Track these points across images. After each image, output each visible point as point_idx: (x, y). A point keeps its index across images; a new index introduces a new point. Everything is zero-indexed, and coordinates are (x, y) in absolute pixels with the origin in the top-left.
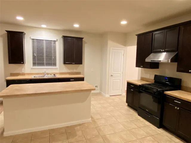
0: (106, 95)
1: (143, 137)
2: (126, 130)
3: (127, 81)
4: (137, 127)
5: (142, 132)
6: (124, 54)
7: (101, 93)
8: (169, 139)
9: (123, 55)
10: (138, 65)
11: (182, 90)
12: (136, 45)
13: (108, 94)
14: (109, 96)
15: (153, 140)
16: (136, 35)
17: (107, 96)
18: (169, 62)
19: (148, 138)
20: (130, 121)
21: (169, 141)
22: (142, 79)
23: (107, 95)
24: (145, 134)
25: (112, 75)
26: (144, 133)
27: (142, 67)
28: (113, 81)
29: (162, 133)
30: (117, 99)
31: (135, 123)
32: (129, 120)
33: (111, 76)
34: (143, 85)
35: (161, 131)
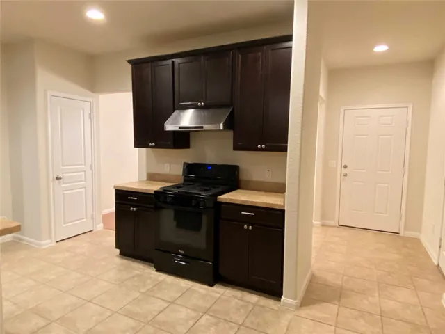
0: (43, 243)
1: (191, 323)
2: (143, 324)
3: (115, 187)
4: (166, 305)
5: (183, 313)
6: (90, 114)
7: (20, 239)
8: (241, 303)
9: (90, 118)
10: (140, 142)
11: (243, 189)
12: (129, 91)
13: (50, 238)
14: (54, 244)
15: (213, 320)
16: (129, 62)
17: (47, 243)
18: (221, 128)
19: (203, 321)
20: (143, 293)
21: (242, 306)
22: (151, 177)
23: (48, 241)
24: (193, 314)
25: (60, 176)
26: (189, 311)
27: (152, 147)
28: (64, 194)
29: (222, 295)
30: (83, 245)
31: (158, 296)
32: (137, 295)
33: (57, 181)
34: (165, 190)
35: (219, 291)
